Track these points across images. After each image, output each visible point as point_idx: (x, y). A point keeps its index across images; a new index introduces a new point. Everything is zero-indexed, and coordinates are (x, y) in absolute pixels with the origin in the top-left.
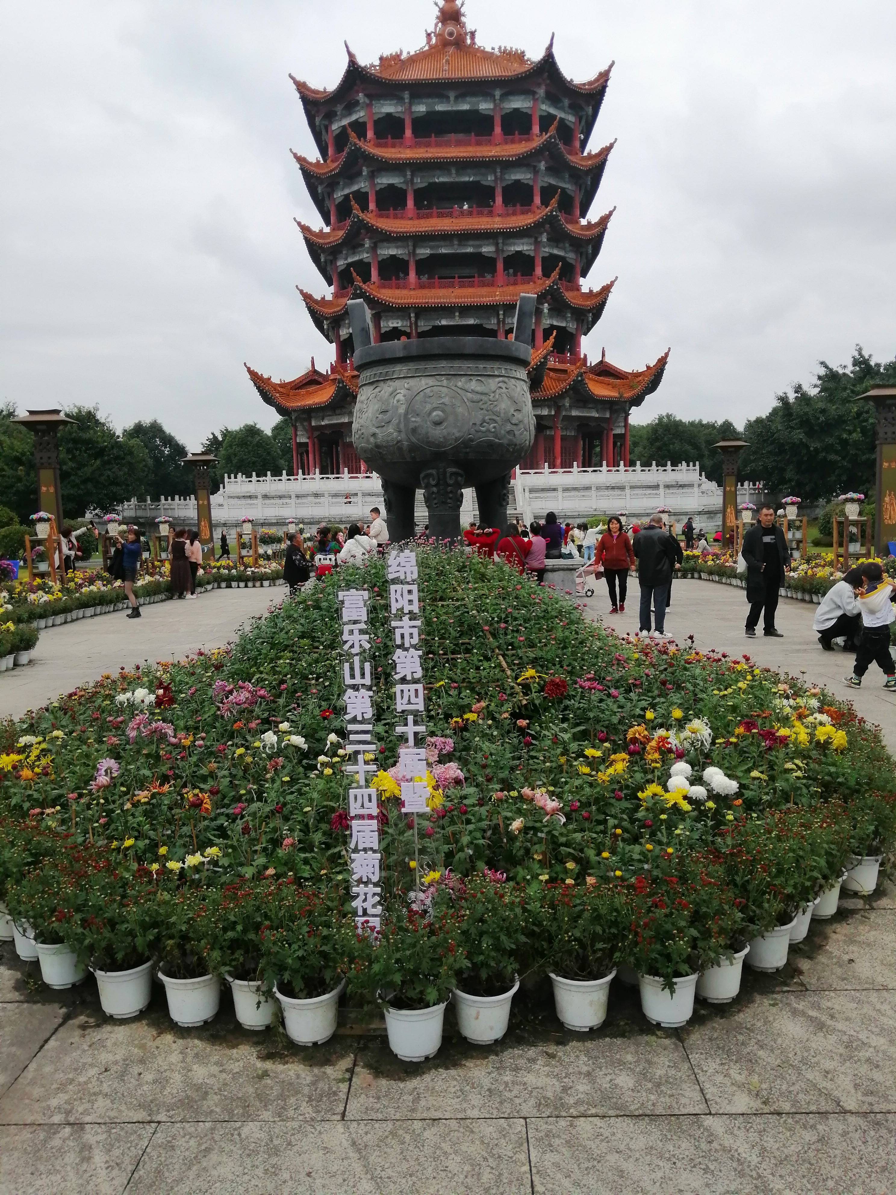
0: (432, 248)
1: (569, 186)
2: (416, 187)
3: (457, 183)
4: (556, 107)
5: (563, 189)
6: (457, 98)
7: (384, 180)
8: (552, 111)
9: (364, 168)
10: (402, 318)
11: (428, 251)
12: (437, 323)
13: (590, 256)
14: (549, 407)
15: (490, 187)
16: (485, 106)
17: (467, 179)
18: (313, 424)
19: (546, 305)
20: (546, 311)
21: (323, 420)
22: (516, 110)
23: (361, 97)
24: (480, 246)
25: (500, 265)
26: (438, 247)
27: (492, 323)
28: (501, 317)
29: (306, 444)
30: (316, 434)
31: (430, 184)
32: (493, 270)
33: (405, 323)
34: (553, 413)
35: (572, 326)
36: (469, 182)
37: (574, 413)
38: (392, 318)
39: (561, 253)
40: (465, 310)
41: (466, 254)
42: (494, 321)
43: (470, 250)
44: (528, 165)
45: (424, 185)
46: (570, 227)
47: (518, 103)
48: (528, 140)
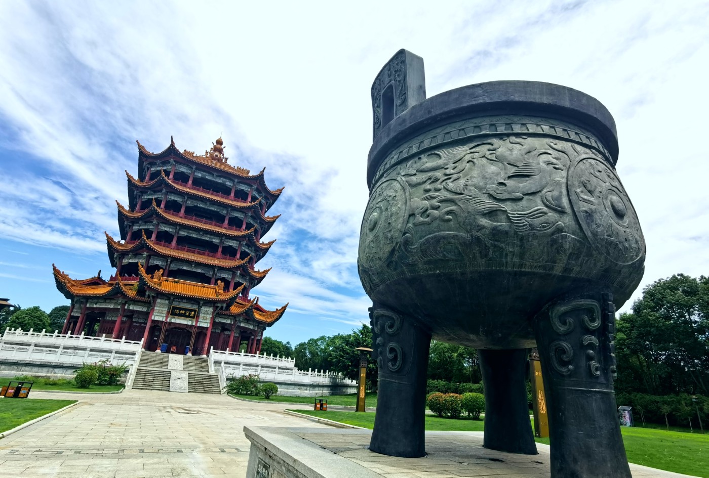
0: (187, 233)
2: (187, 205)
3: (208, 209)
6: (217, 176)
10: (163, 261)
11: (186, 234)
12: (181, 267)
14: (231, 319)
16: (228, 183)
17: (213, 209)
18: (88, 306)
19: (239, 271)
20: (238, 274)
21: (96, 304)
23: (172, 160)
25: (220, 249)
27: (210, 274)
28: (216, 272)
29: (78, 318)
30: (87, 312)
31: (195, 206)
33: (163, 264)
34: (232, 323)
36: (214, 211)
37: (242, 325)
38: (157, 260)
42: (211, 273)
47: (243, 187)
48: (245, 203)
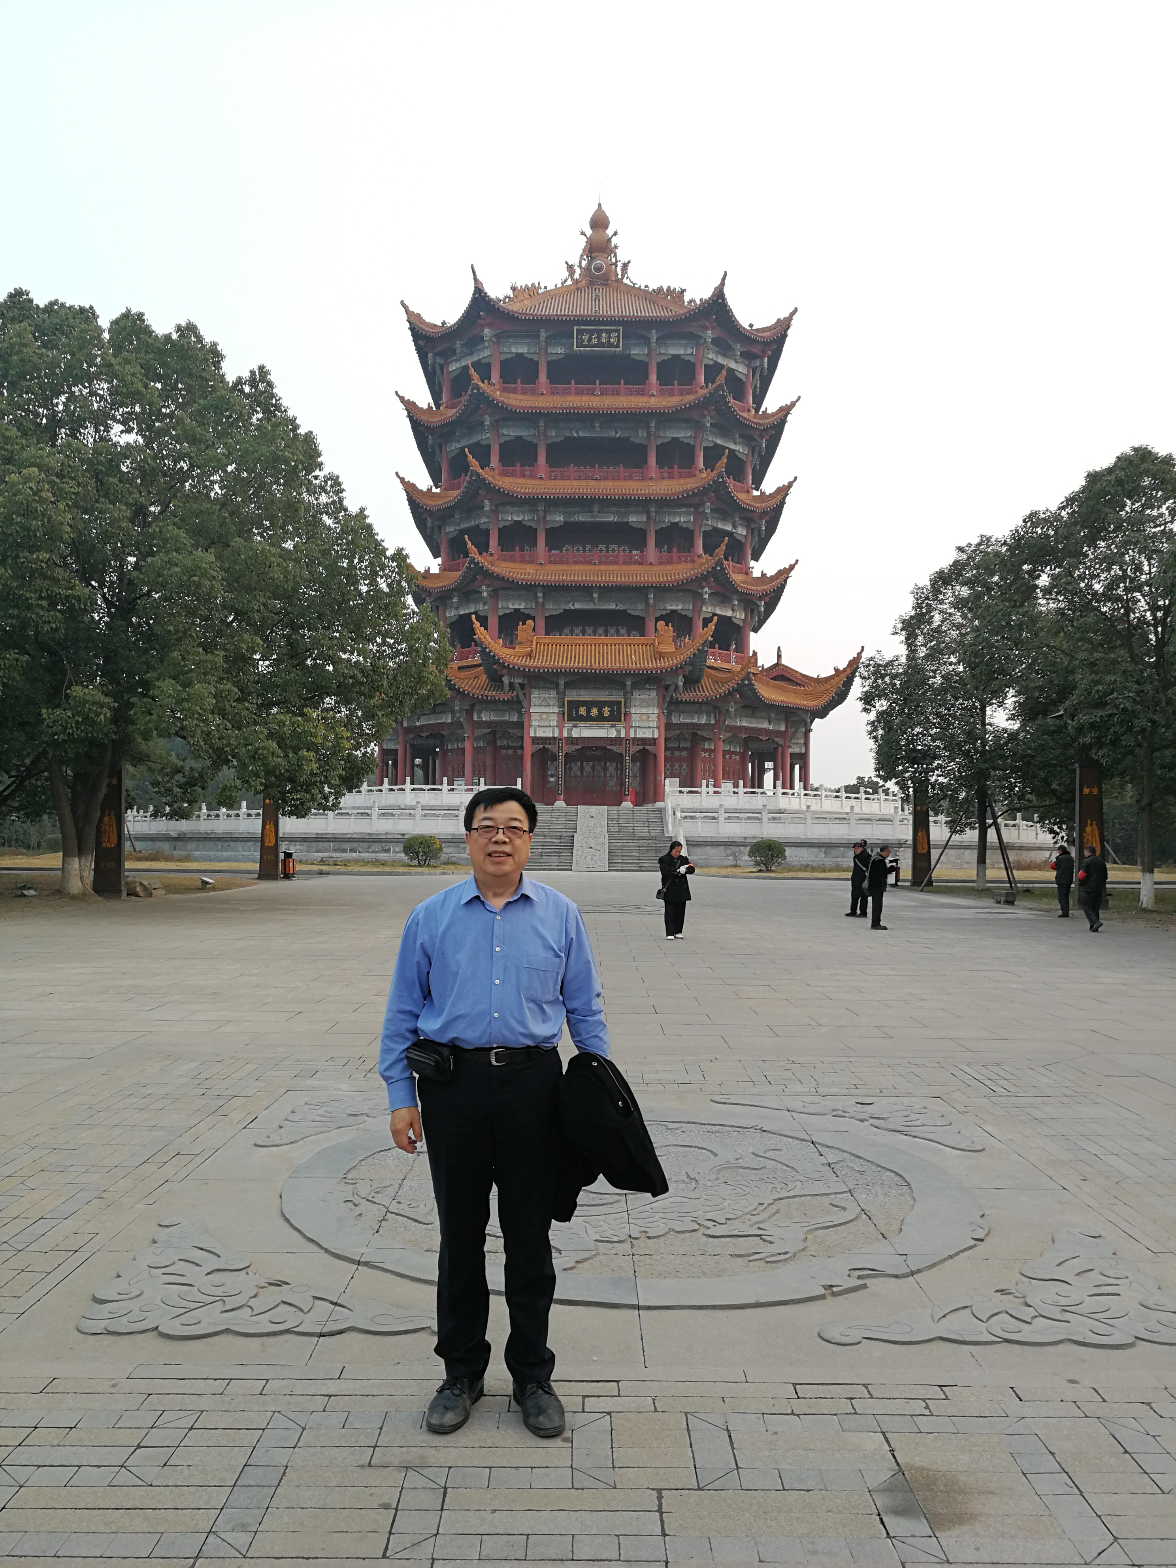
1: (740, 449)
4: (724, 355)
5: (732, 452)
7: (511, 432)
8: (721, 360)
9: (487, 417)
13: (763, 535)
15: (641, 445)
22: (676, 357)
24: (627, 514)
26: (574, 513)
32: (641, 544)
35: (739, 616)
39: (729, 528)
40: (607, 591)
41: (609, 523)
43: (611, 518)
44: (688, 421)
45: (559, 439)
46: (742, 496)
